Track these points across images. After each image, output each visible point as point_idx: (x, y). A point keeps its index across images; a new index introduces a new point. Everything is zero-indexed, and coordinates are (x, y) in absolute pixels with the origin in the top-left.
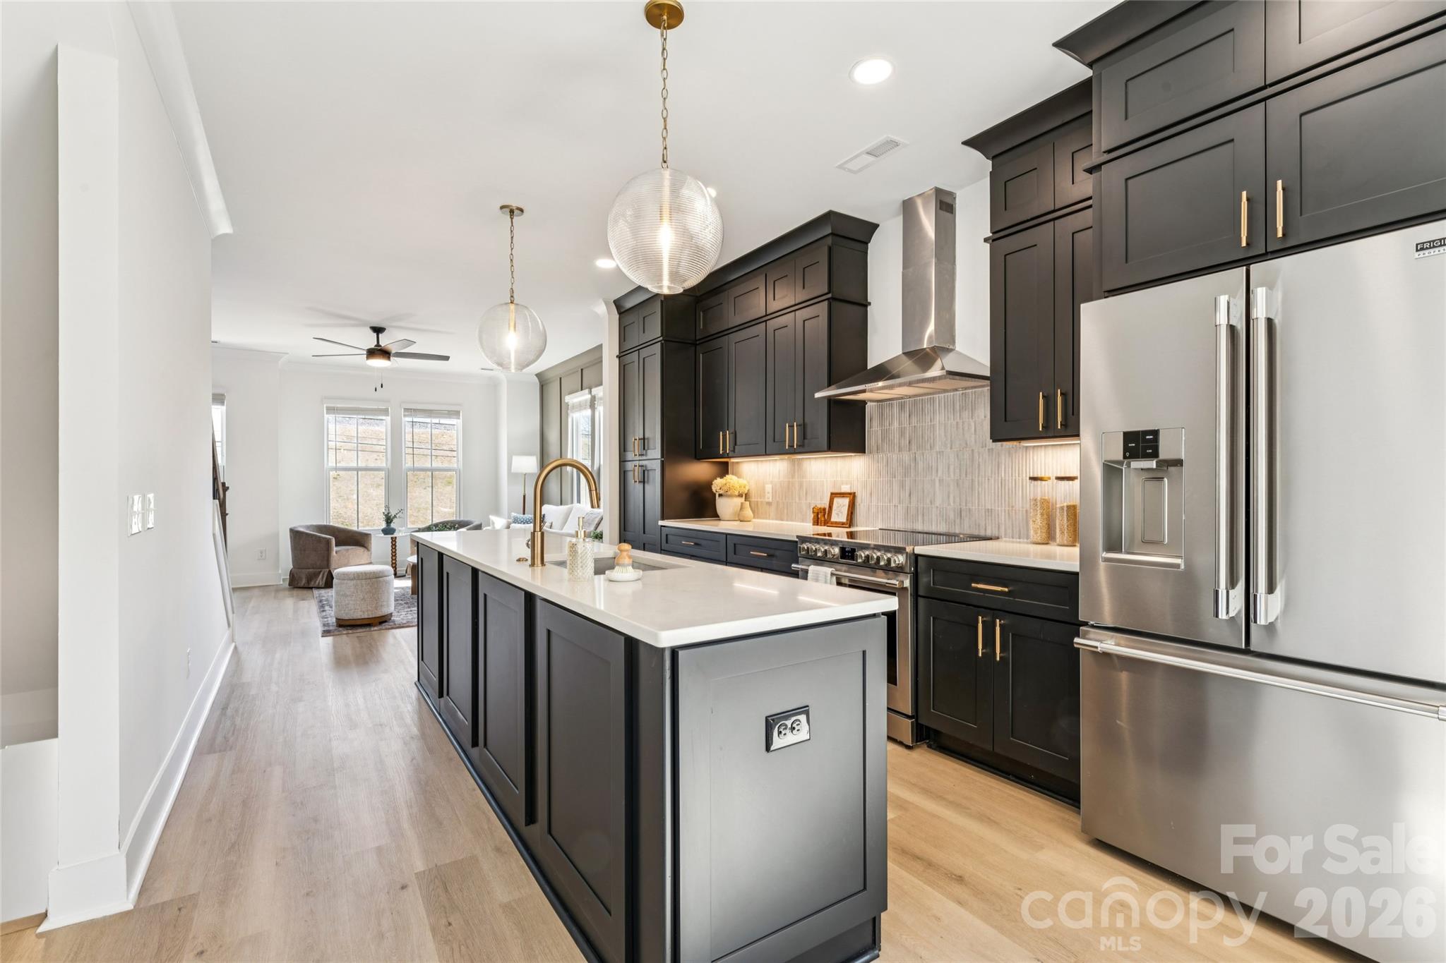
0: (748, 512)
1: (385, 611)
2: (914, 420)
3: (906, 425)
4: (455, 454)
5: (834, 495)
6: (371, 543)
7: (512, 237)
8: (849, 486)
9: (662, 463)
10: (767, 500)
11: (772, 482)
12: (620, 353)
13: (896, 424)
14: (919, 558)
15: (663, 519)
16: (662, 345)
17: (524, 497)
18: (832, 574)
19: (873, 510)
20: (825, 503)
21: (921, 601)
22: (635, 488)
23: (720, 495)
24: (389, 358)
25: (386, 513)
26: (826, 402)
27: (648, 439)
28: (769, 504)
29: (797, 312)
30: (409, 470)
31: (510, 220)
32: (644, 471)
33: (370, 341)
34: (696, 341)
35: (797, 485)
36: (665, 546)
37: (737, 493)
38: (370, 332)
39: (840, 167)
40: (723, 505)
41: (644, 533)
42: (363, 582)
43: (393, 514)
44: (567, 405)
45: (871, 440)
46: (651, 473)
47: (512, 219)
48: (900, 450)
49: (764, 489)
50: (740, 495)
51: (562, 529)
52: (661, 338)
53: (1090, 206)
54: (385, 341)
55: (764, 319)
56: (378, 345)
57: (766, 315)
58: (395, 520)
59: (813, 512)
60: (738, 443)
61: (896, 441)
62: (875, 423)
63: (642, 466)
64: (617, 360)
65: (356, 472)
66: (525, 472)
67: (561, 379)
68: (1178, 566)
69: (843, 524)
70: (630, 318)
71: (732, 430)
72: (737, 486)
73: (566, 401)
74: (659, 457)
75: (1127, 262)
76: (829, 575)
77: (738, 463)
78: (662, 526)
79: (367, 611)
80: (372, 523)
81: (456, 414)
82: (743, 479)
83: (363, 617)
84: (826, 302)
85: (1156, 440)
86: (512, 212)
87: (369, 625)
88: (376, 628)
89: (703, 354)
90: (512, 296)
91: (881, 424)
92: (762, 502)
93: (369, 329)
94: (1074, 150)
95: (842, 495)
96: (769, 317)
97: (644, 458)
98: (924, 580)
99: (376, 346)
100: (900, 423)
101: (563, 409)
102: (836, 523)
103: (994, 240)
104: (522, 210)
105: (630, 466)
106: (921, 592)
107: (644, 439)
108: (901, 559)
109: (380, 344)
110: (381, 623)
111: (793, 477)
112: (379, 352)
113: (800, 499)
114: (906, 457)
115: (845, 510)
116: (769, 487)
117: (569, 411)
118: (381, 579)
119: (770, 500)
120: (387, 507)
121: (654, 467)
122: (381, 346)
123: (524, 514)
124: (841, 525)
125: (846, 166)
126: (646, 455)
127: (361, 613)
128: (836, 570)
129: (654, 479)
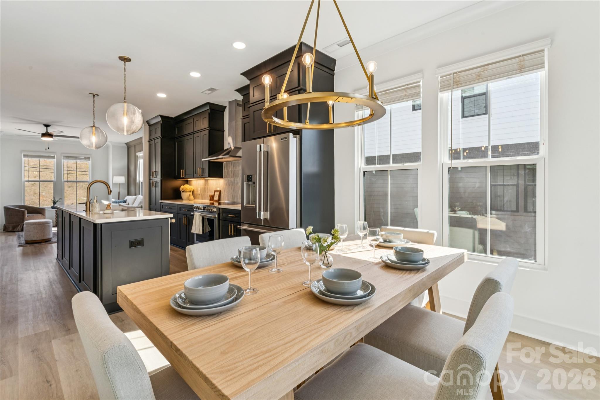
0: (192, 197)
1: (48, 237)
2: (234, 168)
3: (232, 170)
4: (88, 173)
5: (215, 191)
6: (45, 213)
7: (94, 104)
8: (219, 188)
9: (161, 180)
10: (199, 193)
11: (200, 187)
12: (149, 140)
13: (230, 169)
14: (220, 209)
15: (161, 200)
16: (161, 139)
17: (119, 193)
18: (200, 215)
19: (225, 196)
20: (212, 194)
21: (221, 221)
22: (153, 189)
23: (183, 192)
24: (52, 137)
25: (53, 200)
26: (208, 161)
27: (157, 172)
28: (199, 194)
29: (202, 132)
30: (65, 182)
31: (93, 98)
32: (156, 183)
33: (44, 130)
34: (175, 138)
35: (207, 188)
36: (162, 209)
37: (188, 191)
38: (43, 126)
39: (202, 92)
40: (184, 195)
41: (156, 205)
42: (38, 226)
43: (56, 200)
44: (137, 156)
45: (224, 174)
46: (158, 184)
47: (94, 98)
48: (231, 177)
49: (198, 189)
50: (190, 192)
51: (133, 205)
52: (161, 137)
53: (249, 117)
54: (50, 130)
55: (193, 133)
56: (47, 132)
57: (194, 132)
58: (57, 203)
59: (210, 197)
60: (187, 174)
61: (230, 174)
62: (226, 168)
63: (155, 181)
64: (148, 143)
65: (39, 183)
66: (119, 182)
67: (135, 146)
68: (254, 207)
69: (217, 200)
70: (152, 128)
71: (185, 169)
72: (188, 188)
73: (137, 155)
74: (160, 178)
75: (254, 132)
76: (199, 215)
77: (191, 180)
78: (161, 202)
79: (40, 237)
80: (46, 204)
81: (89, 158)
82: (192, 186)
83: (37, 239)
84: (208, 130)
85: (252, 177)
86: (94, 95)
87: (40, 243)
88: (43, 244)
89: (177, 142)
90: (94, 124)
91: (227, 169)
92: (198, 194)
93: (43, 125)
94: (245, 102)
95: (217, 191)
96: (194, 133)
97: (156, 178)
98: (221, 215)
99: (46, 132)
100: (231, 169)
101: (136, 158)
102: (215, 200)
103: (243, 119)
104: (98, 95)
105: (151, 182)
106: (221, 219)
107: (156, 172)
108: (215, 210)
109: (48, 131)
110: (46, 242)
111: (206, 185)
112: (48, 135)
113: (207, 193)
114: (232, 179)
115: (218, 196)
116: (199, 189)
117: (138, 159)
118: (46, 224)
119: (200, 193)
120: (54, 198)
121: (158, 182)
122: (48, 132)
123: (119, 199)
124: (216, 201)
125: (204, 92)
126: (156, 177)
127: (37, 238)
128: (202, 214)
129: (159, 186)
